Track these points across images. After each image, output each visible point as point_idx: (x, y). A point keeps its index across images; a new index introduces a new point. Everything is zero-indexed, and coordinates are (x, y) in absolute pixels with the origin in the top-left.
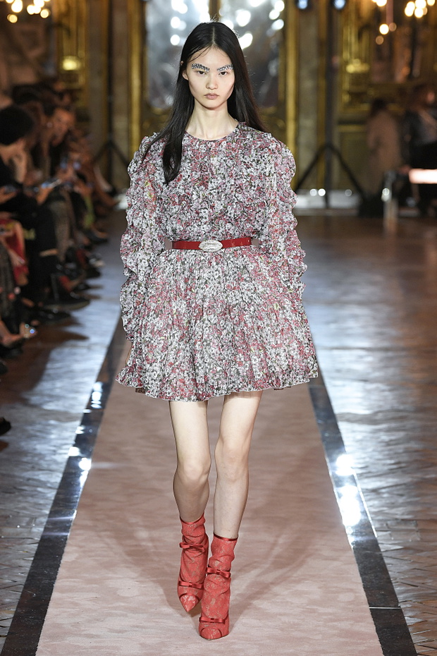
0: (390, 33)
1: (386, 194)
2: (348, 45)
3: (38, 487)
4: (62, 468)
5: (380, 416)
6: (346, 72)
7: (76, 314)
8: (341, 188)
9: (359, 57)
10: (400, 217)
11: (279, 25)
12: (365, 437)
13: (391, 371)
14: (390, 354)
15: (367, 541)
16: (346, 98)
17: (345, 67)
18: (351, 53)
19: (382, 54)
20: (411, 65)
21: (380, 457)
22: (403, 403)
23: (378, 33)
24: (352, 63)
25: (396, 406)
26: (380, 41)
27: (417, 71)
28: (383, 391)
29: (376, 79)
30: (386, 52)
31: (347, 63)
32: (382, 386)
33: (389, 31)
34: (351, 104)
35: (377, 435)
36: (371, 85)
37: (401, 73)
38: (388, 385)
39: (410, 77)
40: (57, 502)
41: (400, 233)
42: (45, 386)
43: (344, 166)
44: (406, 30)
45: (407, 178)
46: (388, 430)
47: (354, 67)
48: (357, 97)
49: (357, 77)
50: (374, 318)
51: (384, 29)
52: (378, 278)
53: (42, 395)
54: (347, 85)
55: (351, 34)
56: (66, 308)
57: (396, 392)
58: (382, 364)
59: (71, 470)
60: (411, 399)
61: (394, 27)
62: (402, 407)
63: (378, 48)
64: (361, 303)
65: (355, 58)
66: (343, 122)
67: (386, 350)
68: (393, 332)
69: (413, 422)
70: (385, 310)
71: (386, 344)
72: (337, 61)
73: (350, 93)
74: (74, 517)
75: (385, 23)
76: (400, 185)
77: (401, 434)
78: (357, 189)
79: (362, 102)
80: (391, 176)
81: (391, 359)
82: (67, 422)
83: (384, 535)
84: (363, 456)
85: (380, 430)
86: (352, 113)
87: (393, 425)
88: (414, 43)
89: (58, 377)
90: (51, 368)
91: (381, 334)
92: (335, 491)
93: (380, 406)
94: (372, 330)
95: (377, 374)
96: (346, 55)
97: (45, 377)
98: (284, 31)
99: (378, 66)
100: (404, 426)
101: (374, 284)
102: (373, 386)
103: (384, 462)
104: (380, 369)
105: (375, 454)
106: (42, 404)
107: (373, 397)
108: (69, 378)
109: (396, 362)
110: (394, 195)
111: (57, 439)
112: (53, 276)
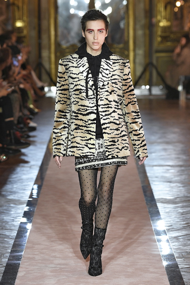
0: (181, 6)
2: (160, 12)
3: (5, 238)
4: (17, 228)
5: (178, 200)
6: (159, 26)
7: (23, 150)
8: (157, 85)
9: (165, 18)
10: (187, 99)
11: (125, 3)
12: (171, 210)
13: (183, 177)
15: (172, 264)
16: (159, 39)
17: (159, 24)
18: (161, 17)
19: (177, 17)
21: (178, 220)
23: (175, 6)
24: (162, 21)
25: (186, 194)
26: (176, 10)
28: (180, 187)
29: (174, 29)
30: (179, 16)
31: (159, 21)
32: (179, 185)
34: (162, 42)
35: (177, 209)
36: (172, 32)
37: (187, 26)
38: (182, 184)
40: (14, 245)
41: (188, 107)
42: (8, 187)
43: (159, 74)
44: (189, 4)
46: (182, 207)
47: (162, 24)
48: (165, 38)
49: (165, 29)
50: (175, 150)
51: (178, 4)
52: (176, 130)
53: (7, 192)
54: (159, 33)
55: (161, 6)
56: (19, 147)
57: (186, 188)
58: (178, 174)
61: (183, 3)
62: (189, 195)
63: (176, 14)
64: (168, 143)
65: (164, 19)
66: (157, 51)
67: (181, 166)
68: (184, 157)
70: (180, 146)
71: (181, 163)
72: (154, 20)
73: (161, 36)
74: (23, 253)
75: (179, 1)
78: (165, 85)
79: (167, 41)
80: (182, 79)
81: (183, 171)
82: (18, 205)
83: (181, 260)
84: (170, 220)
85: (178, 207)
86: (162, 47)
87: (185, 204)
89: (15, 182)
90: (11, 178)
91: (178, 158)
92: (156, 238)
93: (178, 195)
94: (174, 156)
95: (177, 178)
96: (159, 17)
97: (8, 183)
98: (127, 5)
99: (175, 23)
101: (174, 133)
102: (175, 184)
103: (180, 223)
104: (178, 176)
105: (177, 219)
106: (6, 196)
107: (174, 190)
108: (20, 183)
109: (186, 172)
110: (184, 88)
111: (14, 214)
112: (12, 131)
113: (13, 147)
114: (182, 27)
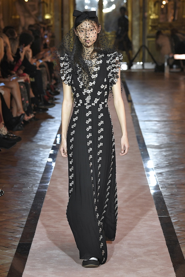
0: (166, 4)
1: (166, 64)
2: (151, 8)
3: (35, 173)
4: (44, 166)
5: (163, 146)
6: (150, 18)
7: (50, 110)
8: (148, 61)
9: (154, 13)
10: (170, 72)
11: (125, 1)
12: (157, 154)
13: (167, 129)
14: (166, 123)
15: (158, 192)
16: (150, 28)
17: (150, 17)
18: (152, 11)
19: (163, 12)
20: (174, 16)
21: (163, 161)
22: (171, 141)
23: (162, 4)
24: (152, 15)
25: (169, 142)
26: (162, 7)
27: (176, 18)
28: (164, 136)
29: (161, 21)
30: (165, 11)
31: (150, 15)
32: (163, 135)
33: (166, 3)
34: (152, 30)
35: (161, 153)
36: (159, 23)
37: (170, 19)
38: (166, 134)
39: (174, 20)
40: (43, 178)
41: (171, 78)
42: (38, 136)
43: (149, 53)
44: (172, 3)
45: (173, 57)
46: (166, 151)
47: (152, 17)
48: (154, 27)
49: (154, 20)
50: (161, 110)
51: (164, 3)
52: (162, 95)
53: (37, 139)
54: (150, 23)
55: (152, 4)
56: (47, 107)
57: (169, 137)
58: (163, 127)
59: (48, 167)
60: (174, 139)
62: (171, 142)
63: (162, 9)
64: (156, 104)
65: (153, 13)
66: (149, 37)
67: (165, 121)
68: (168, 115)
69: (175, 148)
70: (164, 107)
71: (165, 119)
72: (146, 14)
73: (151, 26)
74: (49, 184)
75: (164, 1)
77: (171, 152)
78: (154, 61)
79: (156, 29)
80: (167, 57)
81: (167, 124)
82: (46, 149)
83: (164, 190)
84: (156, 160)
85: (162, 151)
86: (152, 34)
87: (168, 149)
88: (175, 8)
89: (43, 132)
90: (42, 129)
91: (163, 115)
92: (146, 174)
93: (163, 142)
94: (160, 114)
95: (162, 130)
96: (150, 12)
97: (38, 133)
98: (127, 3)
99: (162, 16)
100: (172, 149)
101: (160, 97)
102: (160, 135)
103: (164, 163)
104: (163, 128)
105: (161, 160)
106: (37, 142)
107: (160, 139)
108: (47, 133)
109: (169, 126)
110: (168, 64)
111: (43, 155)
112: (42, 95)
113: (43, 107)
114: (167, 20)
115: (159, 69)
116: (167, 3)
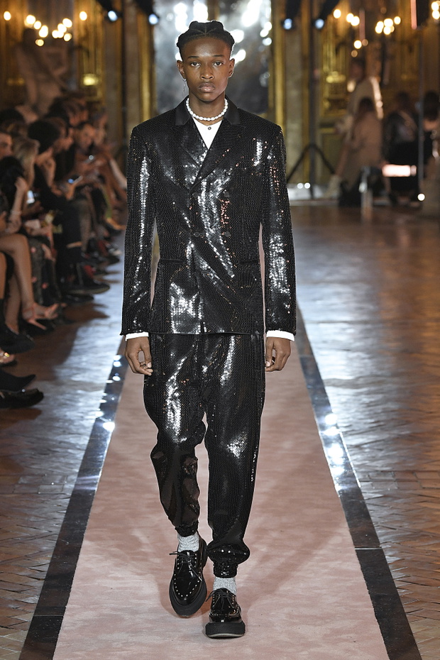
0: (363, 48)
2: (328, 59)
3: (68, 448)
4: (89, 431)
5: (361, 381)
6: (326, 82)
7: (99, 298)
9: (336, 70)
10: (374, 206)
11: (268, 42)
12: (349, 399)
13: (370, 341)
14: (369, 326)
15: (351, 489)
16: (327, 104)
17: (325, 79)
18: (330, 67)
20: (382, 74)
21: (362, 417)
22: (381, 369)
23: (353, 48)
24: (331, 74)
25: (375, 371)
27: (386, 80)
28: (364, 359)
31: (327, 75)
32: (362, 355)
33: (362, 45)
34: (331, 109)
35: (359, 397)
38: (368, 353)
40: (85, 461)
41: (376, 220)
42: (73, 360)
43: (326, 163)
44: (377, 45)
45: (380, 172)
46: (368, 393)
47: (330, 79)
48: (335, 103)
49: (335, 87)
50: (355, 295)
51: (358, 44)
52: (357, 260)
53: (71, 368)
54: (327, 94)
55: (329, 49)
56: (90, 292)
57: (374, 359)
58: (361, 336)
59: (97, 433)
60: (387, 366)
61: (366, 42)
62: (379, 373)
64: (343, 282)
65: (334, 71)
66: (324, 125)
67: (365, 322)
68: (371, 307)
69: (389, 385)
70: (364, 288)
71: (365, 318)
72: (318, 73)
73: (329, 100)
74: (99, 476)
75: (359, 39)
76: (374, 179)
77: (380, 396)
79: (340, 108)
80: (367, 172)
81: (369, 330)
82: (91, 391)
83: (367, 485)
84: (347, 416)
85: (361, 393)
86: (331, 117)
87: (373, 388)
88: (384, 56)
89: (84, 352)
90: (78, 345)
91: (361, 308)
93: (361, 372)
94: (353, 305)
95: (358, 344)
96: (326, 68)
97: (73, 353)
98: (272, 47)
100: (382, 389)
101: (353, 265)
102: (355, 355)
103: (365, 421)
104: (360, 339)
105: (359, 414)
106: (70, 376)
107: (355, 364)
108: (93, 353)
109: (374, 334)
110: (369, 186)
111: (84, 406)
113: (81, 292)
115: (349, 199)
116: (364, 45)
